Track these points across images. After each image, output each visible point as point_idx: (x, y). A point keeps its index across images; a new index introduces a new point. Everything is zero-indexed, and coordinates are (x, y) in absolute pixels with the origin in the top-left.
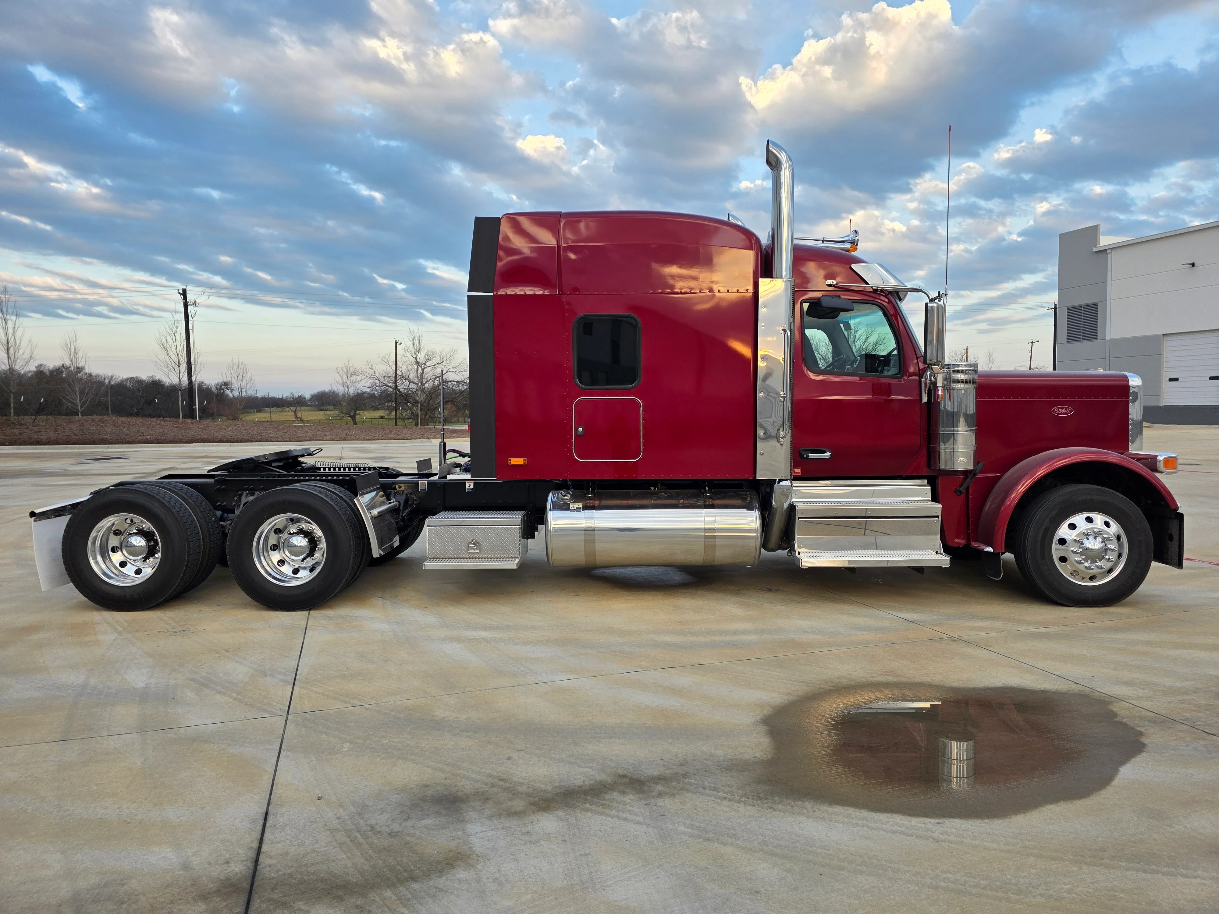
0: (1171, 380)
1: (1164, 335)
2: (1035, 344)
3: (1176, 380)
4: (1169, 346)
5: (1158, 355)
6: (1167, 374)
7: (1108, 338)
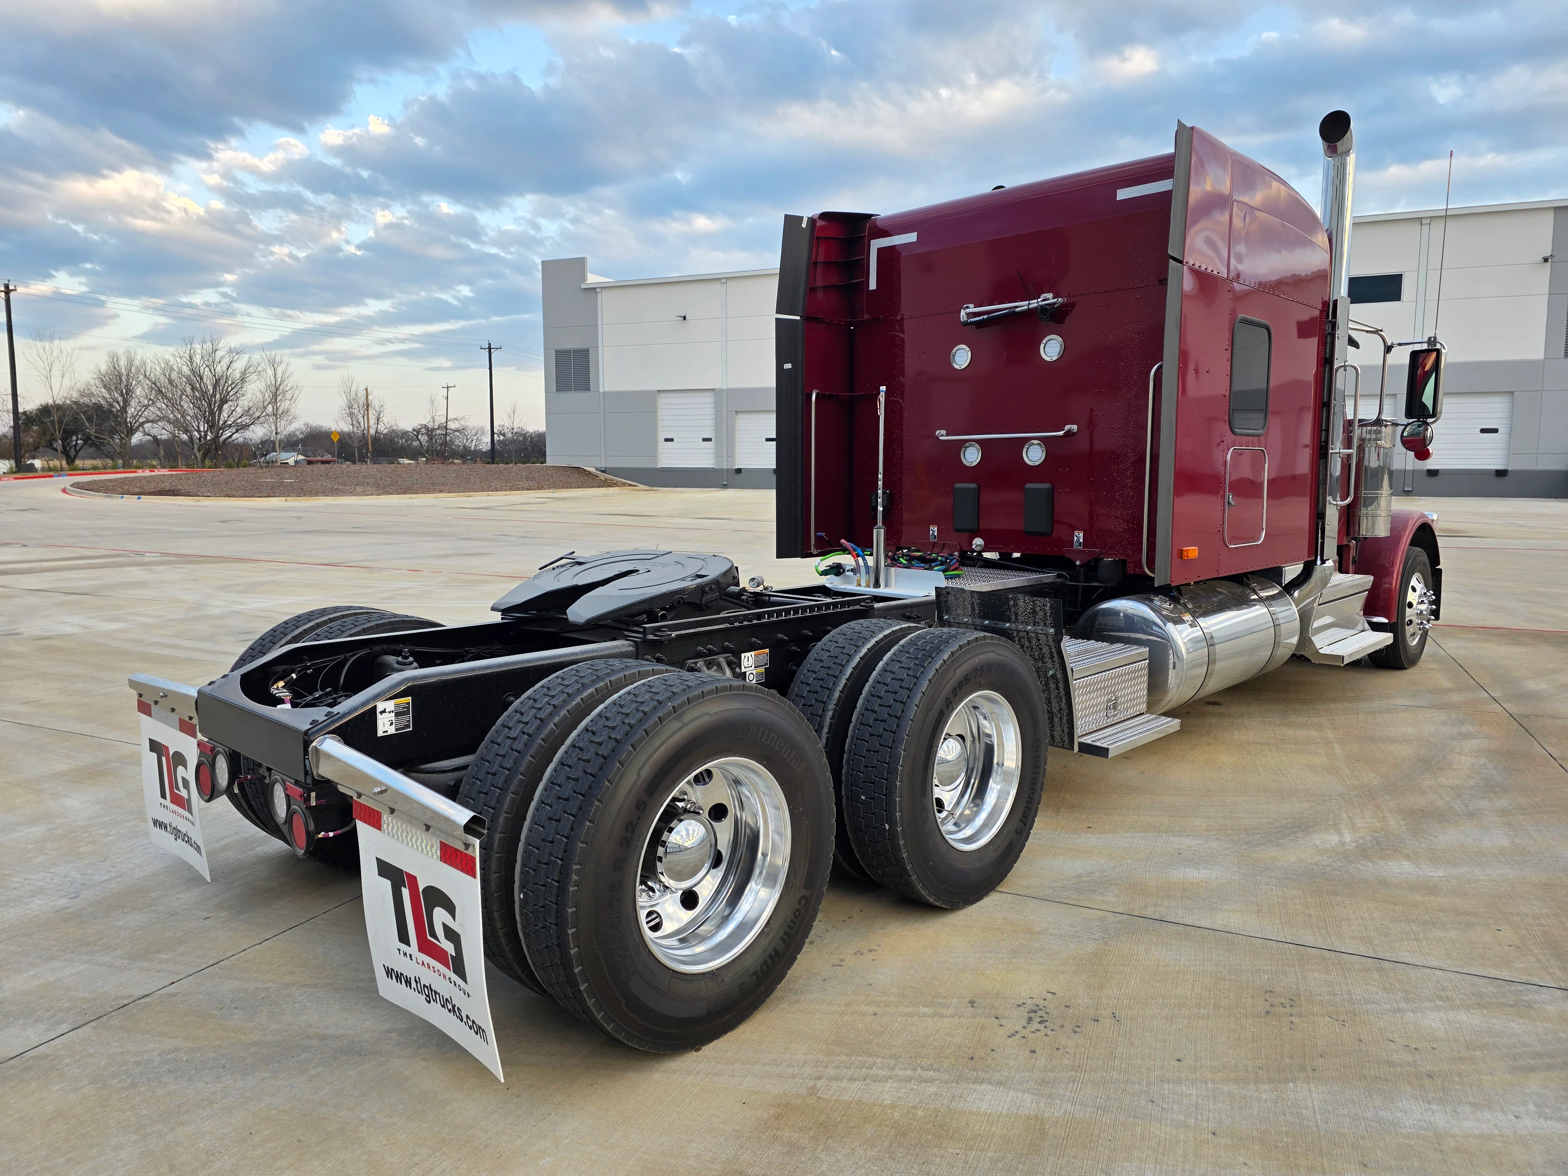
0: (666, 440)
1: (658, 391)
2: (451, 390)
3: (671, 440)
4: (663, 401)
5: (653, 412)
6: (662, 435)
7: (601, 390)
